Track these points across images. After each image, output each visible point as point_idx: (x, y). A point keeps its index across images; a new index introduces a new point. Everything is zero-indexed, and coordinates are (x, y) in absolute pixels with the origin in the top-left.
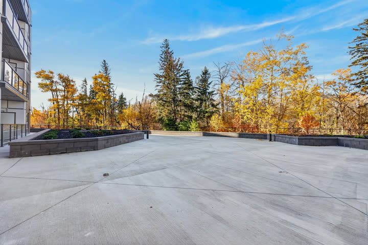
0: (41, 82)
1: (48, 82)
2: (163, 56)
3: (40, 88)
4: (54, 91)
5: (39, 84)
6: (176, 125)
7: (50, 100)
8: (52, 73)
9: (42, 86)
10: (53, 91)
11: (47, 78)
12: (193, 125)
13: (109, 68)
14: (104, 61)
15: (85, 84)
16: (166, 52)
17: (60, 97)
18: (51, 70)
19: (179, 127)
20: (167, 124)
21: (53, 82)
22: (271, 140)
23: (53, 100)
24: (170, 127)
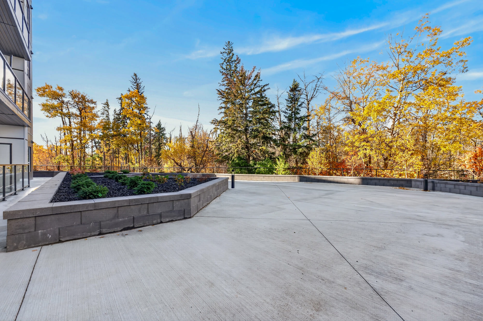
0: (45, 102)
1: (55, 102)
2: (224, 67)
3: (43, 112)
4: (65, 115)
5: (43, 105)
6: (250, 166)
7: (59, 129)
8: (61, 89)
9: (47, 108)
10: (63, 115)
11: (55, 96)
12: (281, 165)
13: (142, 85)
14: (135, 75)
15: (107, 109)
16: (229, 61)
17: (73, 125)
18: (60, 86)
19: (256, 169)
20: (236, 164)
21: (63, 102)
22: (426, 189)
23: (64, 129)
24: (241, 169)
